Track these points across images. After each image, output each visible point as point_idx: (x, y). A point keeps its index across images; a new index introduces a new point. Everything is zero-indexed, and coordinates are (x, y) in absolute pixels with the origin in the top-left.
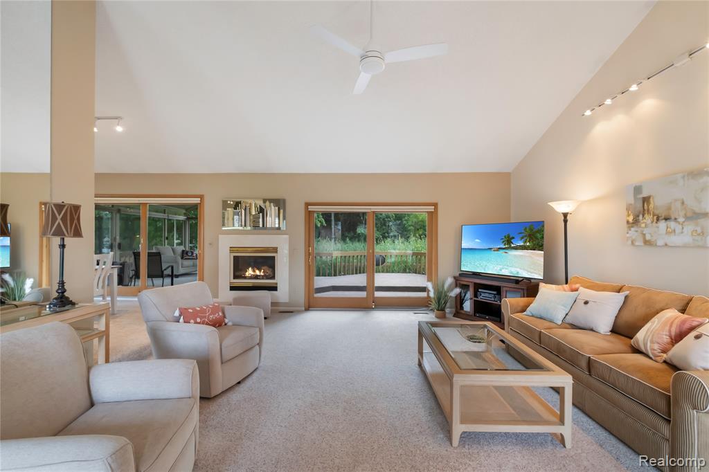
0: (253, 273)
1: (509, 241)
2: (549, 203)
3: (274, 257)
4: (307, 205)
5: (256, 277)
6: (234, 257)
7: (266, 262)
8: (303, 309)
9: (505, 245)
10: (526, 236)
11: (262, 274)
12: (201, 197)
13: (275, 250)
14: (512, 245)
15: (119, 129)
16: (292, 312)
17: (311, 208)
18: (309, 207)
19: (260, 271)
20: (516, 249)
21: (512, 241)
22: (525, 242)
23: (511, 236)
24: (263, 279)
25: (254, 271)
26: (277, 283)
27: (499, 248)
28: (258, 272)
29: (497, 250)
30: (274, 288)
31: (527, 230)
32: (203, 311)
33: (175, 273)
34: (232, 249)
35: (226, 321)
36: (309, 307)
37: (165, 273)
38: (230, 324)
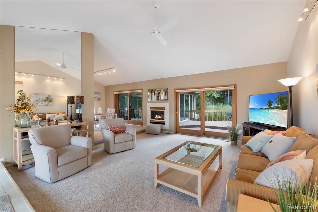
0: (158, 117)
1: (270, 104)
2: (278, 81)
3: (164, 111)
4: (175, 90)
5: (159, 119)
6: (152, 111)
7: (162, 113)
8: (174, 133)
9: (268, 106)
10: (278, 101)
11: (161, 118)
12: (142, 89)
13: (164, 108)
14: (272, 107)
15: (114, 71)
16: (169, 133)
17: (177, 91)
18: (176, 91)
19: (160, 116)
20: (274, 109)
21: (272, 104)
22: (278, 105)
23: (271, 101)
24: (161, 120)
25: (158, 116)
26: (165, 122)
27: (266, 108)
28: (159, 117)
29: (265, 110)
30: (164, 123)
31: (279, 97)
32: (117, 127)
33: (140, 116)
34: (151, 108)
35: (125, 131)
36: (176, 133)
37: (136, 116)
38: (126, 133)
